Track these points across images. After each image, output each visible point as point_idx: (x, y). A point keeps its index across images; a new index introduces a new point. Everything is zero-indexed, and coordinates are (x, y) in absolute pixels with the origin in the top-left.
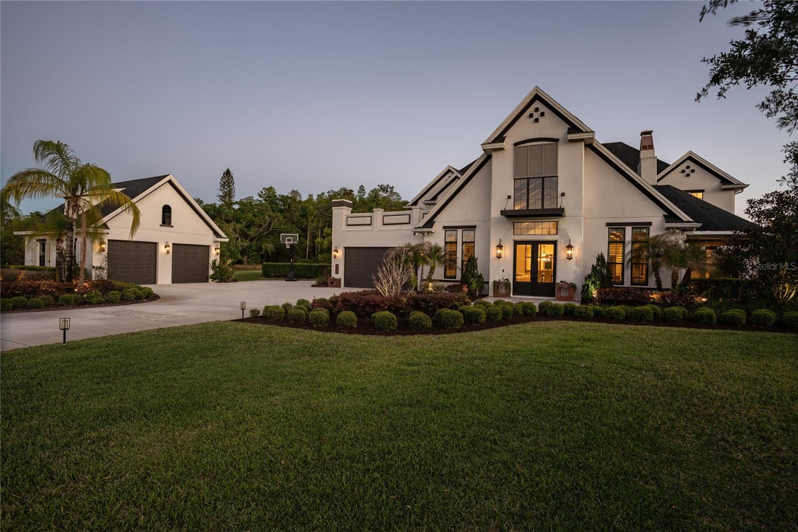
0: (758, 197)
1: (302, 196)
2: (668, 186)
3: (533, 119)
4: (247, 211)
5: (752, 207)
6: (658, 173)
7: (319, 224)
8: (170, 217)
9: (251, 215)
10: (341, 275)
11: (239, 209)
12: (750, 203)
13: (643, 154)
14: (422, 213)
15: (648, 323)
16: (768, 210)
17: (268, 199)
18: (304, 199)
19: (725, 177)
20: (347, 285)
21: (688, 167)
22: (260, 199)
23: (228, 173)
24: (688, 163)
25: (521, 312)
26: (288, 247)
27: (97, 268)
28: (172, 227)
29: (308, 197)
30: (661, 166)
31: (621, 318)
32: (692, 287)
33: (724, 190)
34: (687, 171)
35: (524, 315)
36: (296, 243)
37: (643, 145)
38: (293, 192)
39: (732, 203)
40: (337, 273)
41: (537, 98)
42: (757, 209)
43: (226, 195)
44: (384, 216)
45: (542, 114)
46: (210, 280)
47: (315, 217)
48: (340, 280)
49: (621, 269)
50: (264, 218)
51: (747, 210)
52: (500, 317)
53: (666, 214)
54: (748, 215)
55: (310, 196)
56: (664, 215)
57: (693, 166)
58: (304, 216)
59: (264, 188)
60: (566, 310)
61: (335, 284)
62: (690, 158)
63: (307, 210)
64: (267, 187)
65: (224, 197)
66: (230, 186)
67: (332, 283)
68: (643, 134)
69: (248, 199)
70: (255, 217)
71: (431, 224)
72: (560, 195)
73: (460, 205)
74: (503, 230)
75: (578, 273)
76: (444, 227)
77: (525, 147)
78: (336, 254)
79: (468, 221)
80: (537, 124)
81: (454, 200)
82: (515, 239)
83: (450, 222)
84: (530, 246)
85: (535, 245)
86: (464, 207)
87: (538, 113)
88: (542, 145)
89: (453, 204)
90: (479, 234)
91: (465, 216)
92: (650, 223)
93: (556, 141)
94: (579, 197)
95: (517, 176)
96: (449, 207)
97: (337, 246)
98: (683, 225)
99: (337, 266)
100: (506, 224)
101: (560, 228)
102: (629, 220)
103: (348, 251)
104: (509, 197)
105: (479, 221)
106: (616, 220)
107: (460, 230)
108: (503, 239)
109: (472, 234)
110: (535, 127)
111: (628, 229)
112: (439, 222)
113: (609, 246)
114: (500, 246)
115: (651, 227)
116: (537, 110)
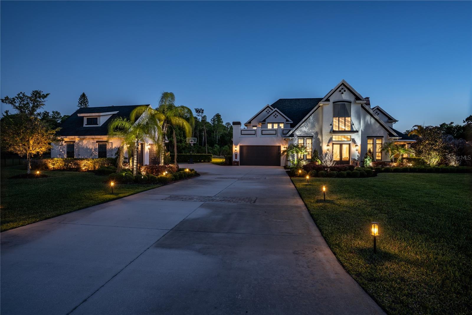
3: (341, 92)
10: (238, 160)
14: (282, 130)
19: (390, 117)
20: (242, 164)
21: (377, 112)
23: (83, 96)
24: (377, 110)
26: (192, 145)
33: (390, 122)
34: (377, 114)
40: (236, 158)
41: (343, 84)
44: (262, 130)
45: (345, 91)
48: (238, 162)
53: (388, 133)
57: (379, 112)
61: (235, 164)
71: (292, 135)
72: (352, 125)
73: (306, 127)
74: (328, 138)
75: (359, 156)
76: (298, 137)
77: (337, 104)
78: (236, 149)
79: (309, 134)
80: (342, 95)
81: (303, 125)
82: (334, 142)
83: (301, 134)
84: (339, 145)
85: (341, 145)
86: (308, 128)
87: (343, 90)
88: (345, 104)
89: (302, 127)
90: (314, 140)
91: (308, 132)
92: (383, 137)
93: (350, 102)
94: (359, 126)
95: (335, 116)
96: (300, 128)
97: (236, 145)
98: (395, 138)
99: (236, 155)
100: (330, 136)
101: (352, 139)
102: (375, 135)
103: (241, 147)
104: (331, 125)
105: (315, 134)
106: (370, 135)
107: (305, 138)
108: (329, 142)
109: (310, 140)
110: (342, 96)
111: (375, 138)
112: (296, 134)
113: (367, 145)
114: (328, 145)
115: (383, 138)
116: (342, 89)
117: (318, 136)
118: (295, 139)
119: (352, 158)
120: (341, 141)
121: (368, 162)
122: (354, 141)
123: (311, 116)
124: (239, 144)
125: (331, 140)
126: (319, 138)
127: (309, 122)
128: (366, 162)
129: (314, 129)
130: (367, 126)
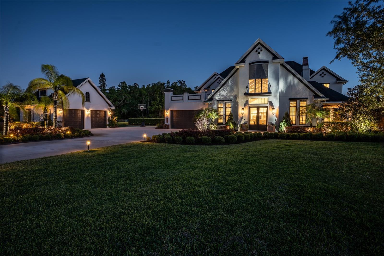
0: (352, 87)
1: (139, 86)
2: (314, 82)
3: (258, 52)
4: (113, 93)
5: (349, 92)
6: (310, 75)
7: (148, 99)
8: (89, 98)
9: (115, 96)
10: (169, 123)
11: (109, 93)
12: (349, 90)
13: (304, 67)
14: (206, 95)
15: (308, 140)
16: (356, 93)
17: (123, 87)
18: (140, 87)
19: (338, 77)
20: (172, 127)
21: (323, 73)
22: (119, 88)
23: (102, 75)
24: (323, 71)
25: (256, 136)
26: (142, 111)
27: (59, 122)
28: (90, 102)
29: (142, 86)
30: (312, 72)
31: (297, 138)
32: (325, 125)
33: (338, 83)
34: (323, 75)
35: (258, 137)
36: (145, 109)
37: (304, 63)
38: (135, 84)
39: (341, 89)
40: (167, 122)
41: (259, 43)
42: (351, 92)
43: (102, 86)
44: (189, 96)
45: (261, 50)
46: (107, 127)
47: (146, 96)
48: (169, 125)
49: (295, 118)
50: (122, 97)
51: (348, 93)
52: (250, 138)
53: (314, 94)
54: (348, 95)
55: (143, 86)
56: (313, 95)
57: (325, 72)
58: (141, 95)
59: (121, 82)
60: (275, 135)
61: (166, 127)
62: (324, 69)
63: (142, 93)
64: (122, 82)
65: (101, 87)
66: (104, 82)
67: (165, 127)
68: (304, 58)
69: (112, 87)
70: (118, 96)
71: (211, 99)
72: (269, 86)
73: (224, 91)
74: (244, 101)
75: (277, 120)
76: (217, 101)
77: (254, 65)
78: (167, 114)
79: (228, 98)
80: (259, 55)
81: (222, 89)
82: (250, 106)
83: (220, 98)
84: (256, 109)
85: (258, 108)
86: (226, 92)
87: (260, 50)
88: (261, 64)
89: (221, 90)
90: (233, 104)
91: (226, 96)
92: (307, 98)
93: (267, 62)
94: (278, 87)
95: (250, 78)
96: (220, 92)
97: (167, 110)
98: (321, 99)
99: (167, 119)
100: (246, 99)
101: (269, 101)
102: (299, 97)
103: (172, 112)
104: (247, 87)
105: (233, 98)
106: (293, 97)
107: (225, 102)
108: (245, 106)
109: (230, 104)
110: (258, 57)
111: (298, 101)
112: (215, 98)
113: (290, 108)
114: (243, 109)
115: (308, 100)
116: (259, 48)
117: (236, 100)
118: (215, 103)
119: (269, 122)
120: (258, 104)
121: (282, 127)
122: (271, 103)
123: (229, 80)
124: (170, 109)
125: (247, 103)
126: (237, 102)
127: (228, 86)
128: (281, 126)
129: (233, 93)
130: (289, 87)
